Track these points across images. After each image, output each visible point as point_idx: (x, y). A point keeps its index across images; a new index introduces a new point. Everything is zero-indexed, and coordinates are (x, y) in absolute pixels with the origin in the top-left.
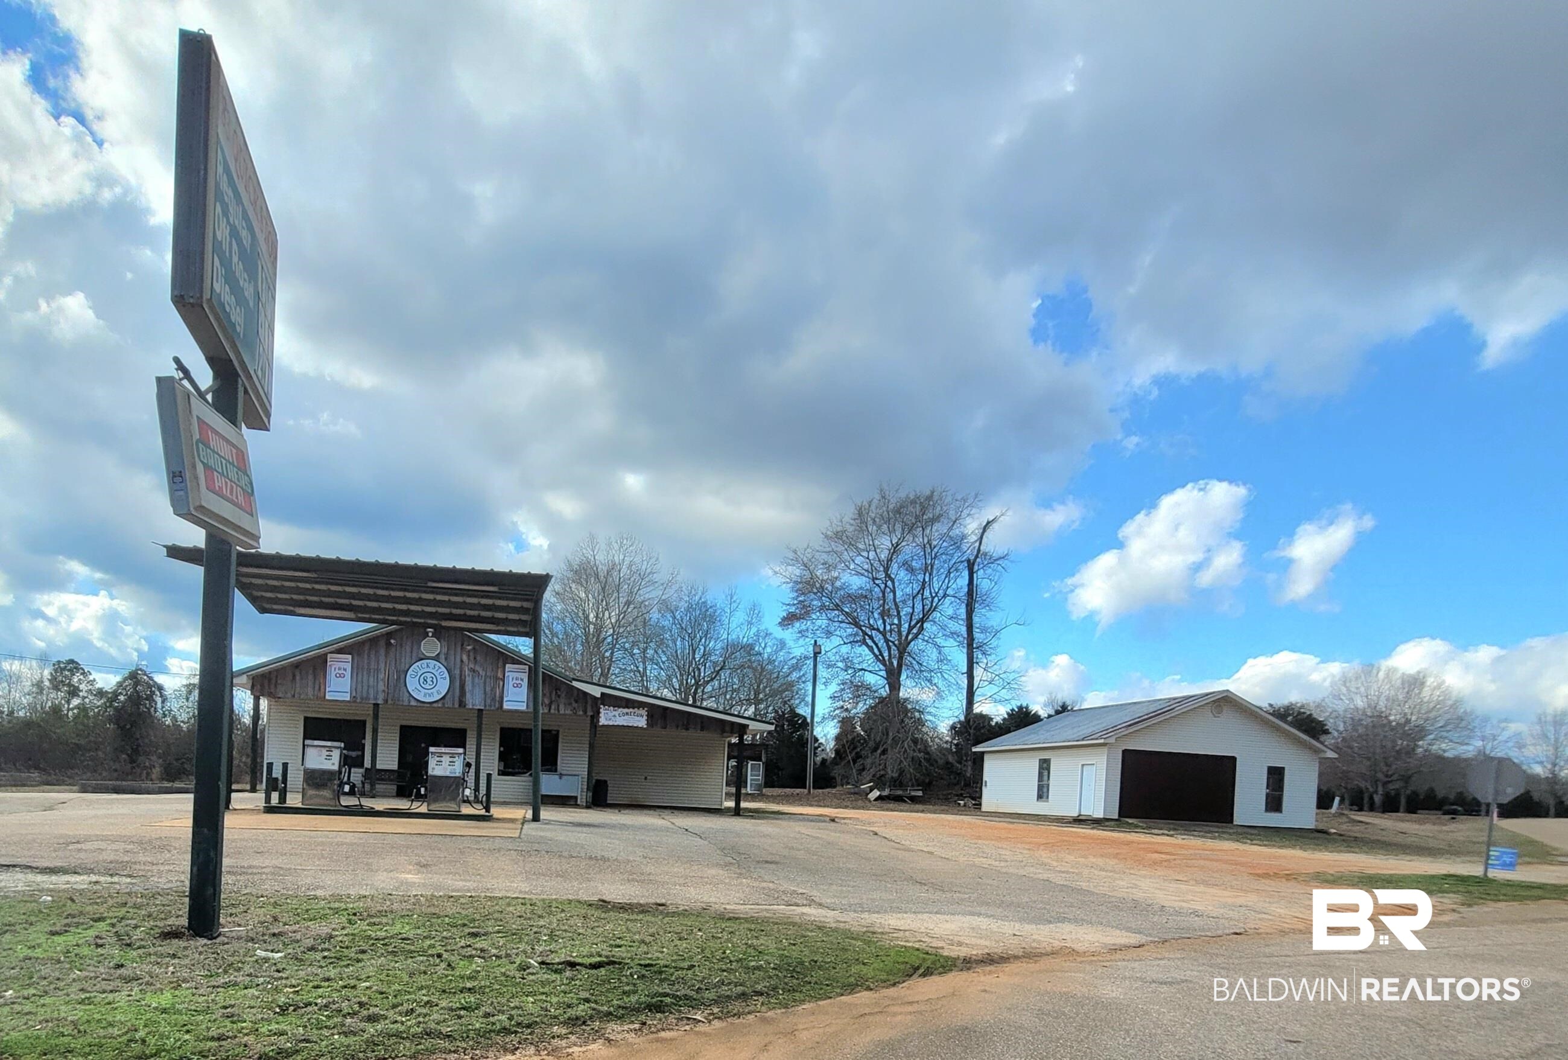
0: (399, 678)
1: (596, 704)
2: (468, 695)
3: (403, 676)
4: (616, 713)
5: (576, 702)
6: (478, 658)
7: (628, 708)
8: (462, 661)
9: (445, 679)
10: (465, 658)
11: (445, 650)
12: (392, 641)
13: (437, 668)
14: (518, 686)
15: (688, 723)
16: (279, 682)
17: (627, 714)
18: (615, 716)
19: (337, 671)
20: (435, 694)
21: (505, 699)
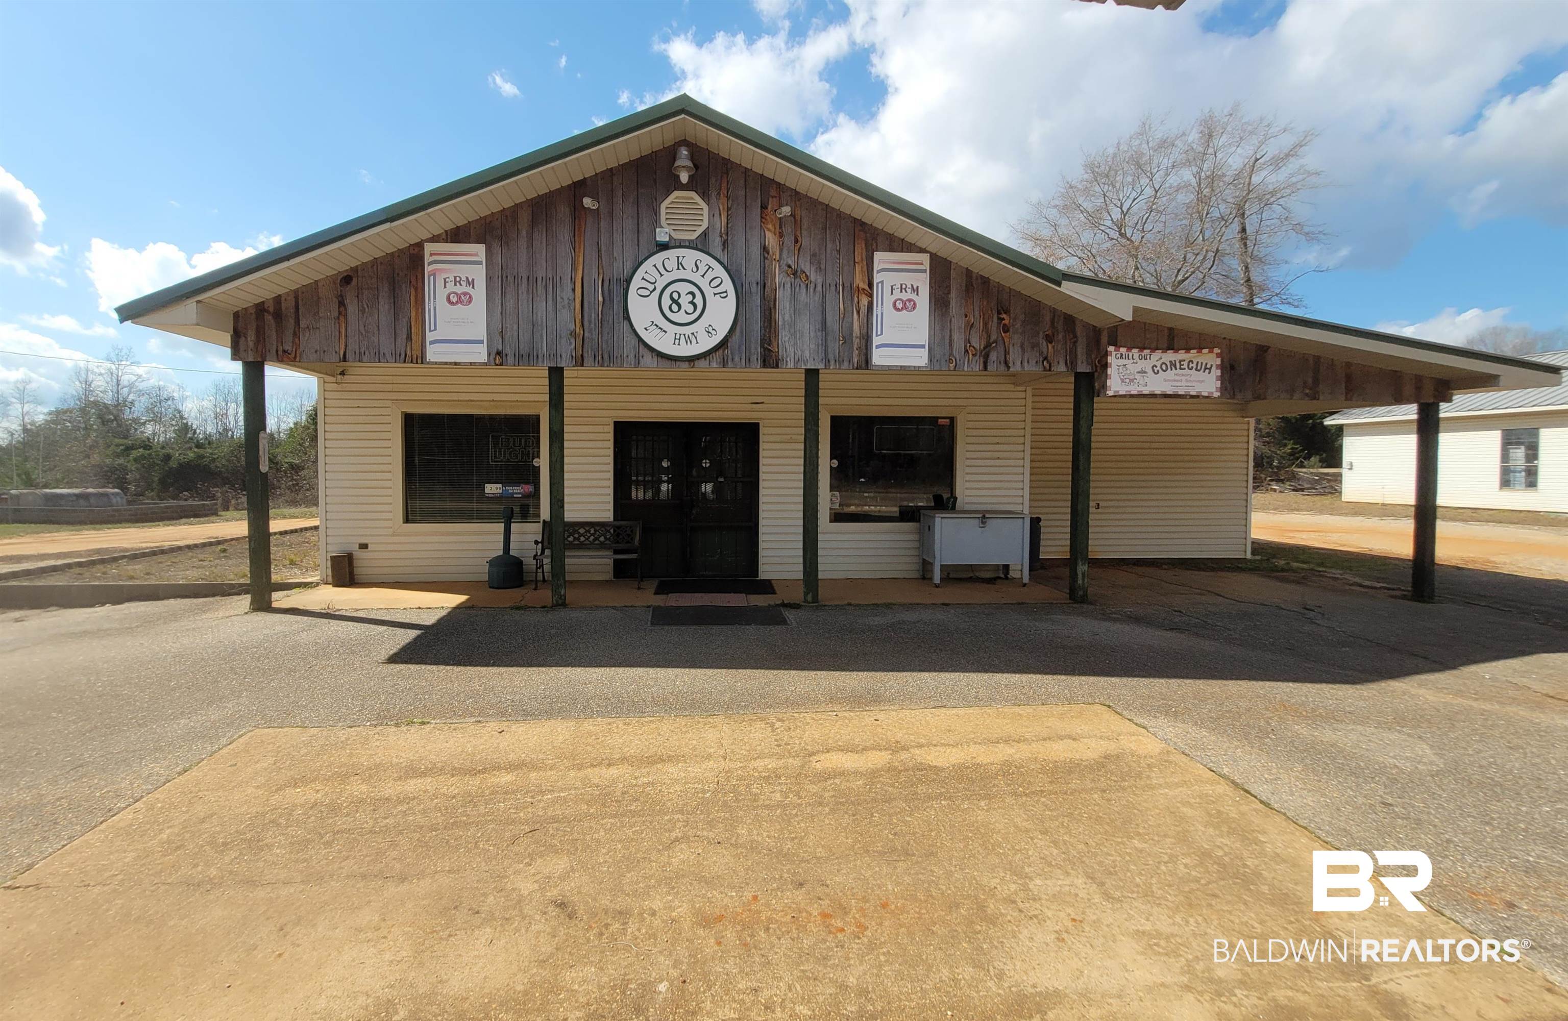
0: (608, 300)
1: (1098, 342)
2: (784, 336)
3: (617, 291)
4: (1146, 365)
5: (1049, 339)
6: (805, 241)
7: (1176, 350)
8: (765, 249)
9: (724, 295)
10: (771, 240)
11: (720, 223)
12: (587, 202)
13: (703, 269)
14: (908, 306)
15: (1316, 381)
16: (303, 324)
17: (1173, 365)
18: (1143, 372)
19: (451, 287)
20: (702, 335)
21: (876, 341)
